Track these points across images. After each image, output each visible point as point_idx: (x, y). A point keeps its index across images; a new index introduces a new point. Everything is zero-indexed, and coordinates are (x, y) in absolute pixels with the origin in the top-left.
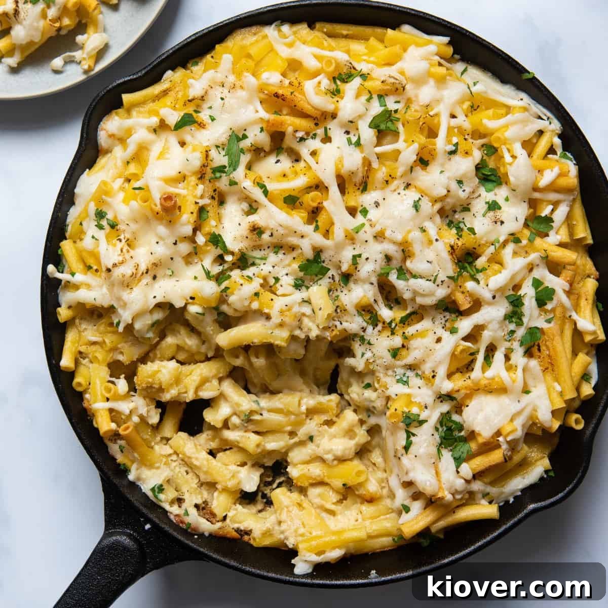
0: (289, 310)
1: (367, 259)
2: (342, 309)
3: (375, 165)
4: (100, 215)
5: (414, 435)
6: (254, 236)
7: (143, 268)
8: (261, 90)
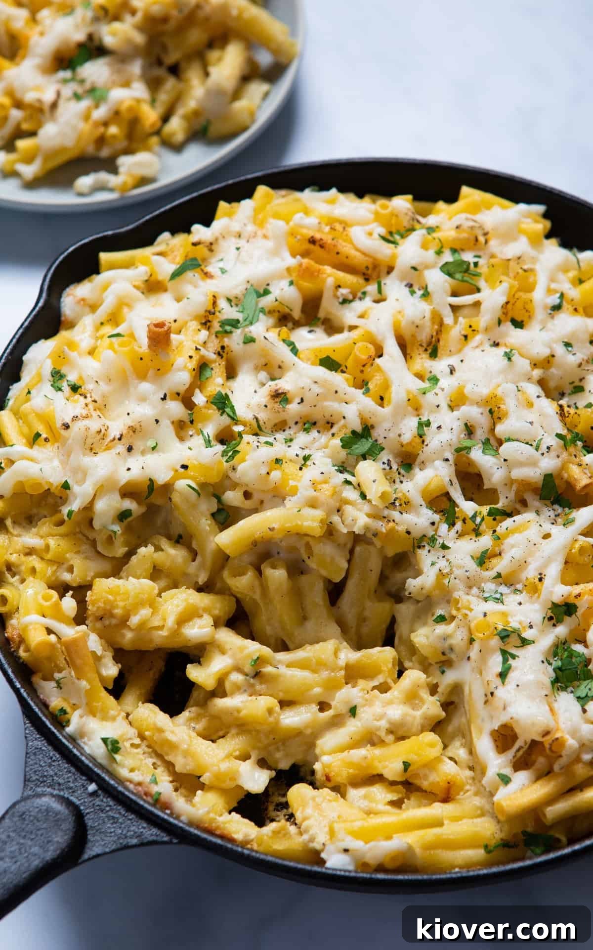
0: (326, 482)
1: (439, 427)
2: (403, 502)
3: (449, 319)
4: (57, 376)
5: (514, 657)
6: (276, 405)
7: (114, 432)
8: (293, 234)
